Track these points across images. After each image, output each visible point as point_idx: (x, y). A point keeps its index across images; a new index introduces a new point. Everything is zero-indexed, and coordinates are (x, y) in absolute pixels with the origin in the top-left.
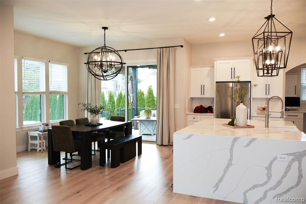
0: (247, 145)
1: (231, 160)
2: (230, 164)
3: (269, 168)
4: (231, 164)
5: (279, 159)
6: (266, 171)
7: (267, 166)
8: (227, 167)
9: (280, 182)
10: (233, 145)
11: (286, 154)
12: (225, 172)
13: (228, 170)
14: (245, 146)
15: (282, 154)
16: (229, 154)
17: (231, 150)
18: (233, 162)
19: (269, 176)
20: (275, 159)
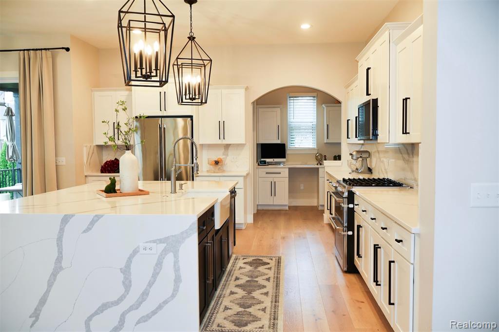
0: (88, 229)
1: (59, 259)
2: (58, 268)
3: (126, 270)
4: (61, 268)
5: (142, 251)
6: (122, 276)
7: (123, 265)
8: (54, 275)
9: (145, 294)
10: (62, 230)
11: (154, 241)
12: (50, 284)
13: (55, 280)
14: (84, 232)
15: (147, 242)
16: (56, 249)
17: (60, 240)
18: (64, 264)
19: (127, 285)
20: (135, 252)
